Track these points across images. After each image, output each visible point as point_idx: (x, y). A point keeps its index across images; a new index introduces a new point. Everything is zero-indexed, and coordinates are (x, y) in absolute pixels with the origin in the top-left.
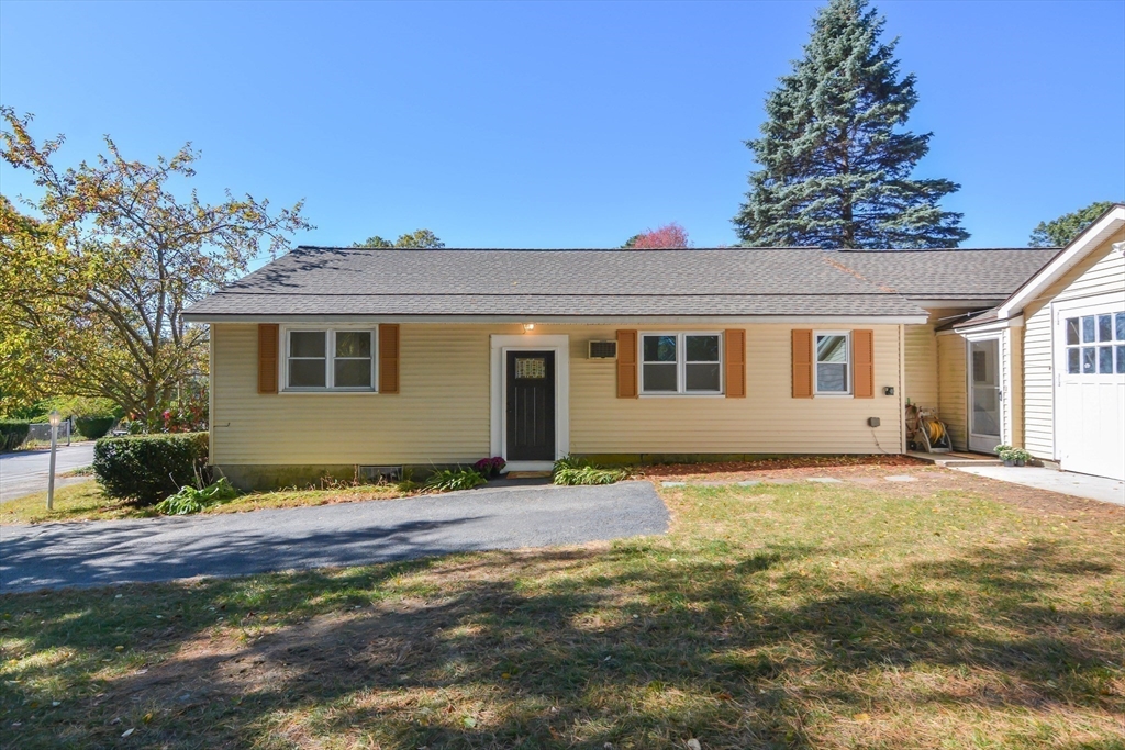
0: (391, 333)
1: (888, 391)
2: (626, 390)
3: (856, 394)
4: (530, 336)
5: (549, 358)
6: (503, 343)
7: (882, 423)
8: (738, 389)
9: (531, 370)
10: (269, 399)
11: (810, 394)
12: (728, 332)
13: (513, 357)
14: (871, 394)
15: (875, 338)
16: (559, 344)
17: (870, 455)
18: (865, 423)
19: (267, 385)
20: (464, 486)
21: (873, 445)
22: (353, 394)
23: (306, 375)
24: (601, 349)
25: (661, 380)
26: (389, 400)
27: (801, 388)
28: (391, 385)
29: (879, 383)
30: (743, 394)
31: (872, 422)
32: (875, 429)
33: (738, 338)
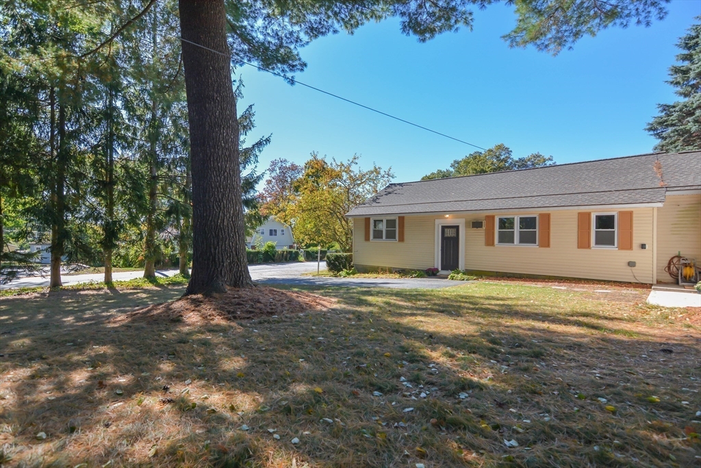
0: (402, 219)
1: (643, 246)
2: (489, 242)
3: (621, 247)
4: (449, 219)
5: (457, 228)
6: (439, 223)
7: (637, 265)
8: (546, 243)
9: (449, 233)
10: (367, 243)
11: (589, 246)
12: (541, 215)
13: (444, 228)
14: (631, 248)
15: (634, 215)
16: (461, 222)
17: (630, 283)
18: (627, 264)
19: (367, 239)
20: (417, 277)
21: (632, 277)
22: (391, 241)
23: (378, 235)
24: (477, 224)
25: (506, 238)
26: (401, 244)
27: (583, 244)
28: (402, 239)
29: (636, 242)
30: (548, 246)
31: (631, 264)
32: (633, 268)
33: (546, 218)
